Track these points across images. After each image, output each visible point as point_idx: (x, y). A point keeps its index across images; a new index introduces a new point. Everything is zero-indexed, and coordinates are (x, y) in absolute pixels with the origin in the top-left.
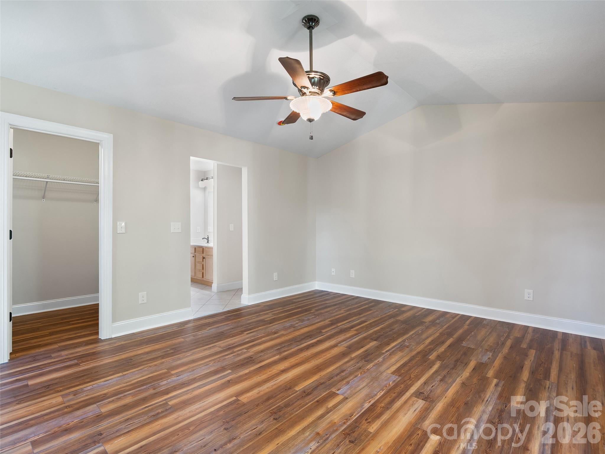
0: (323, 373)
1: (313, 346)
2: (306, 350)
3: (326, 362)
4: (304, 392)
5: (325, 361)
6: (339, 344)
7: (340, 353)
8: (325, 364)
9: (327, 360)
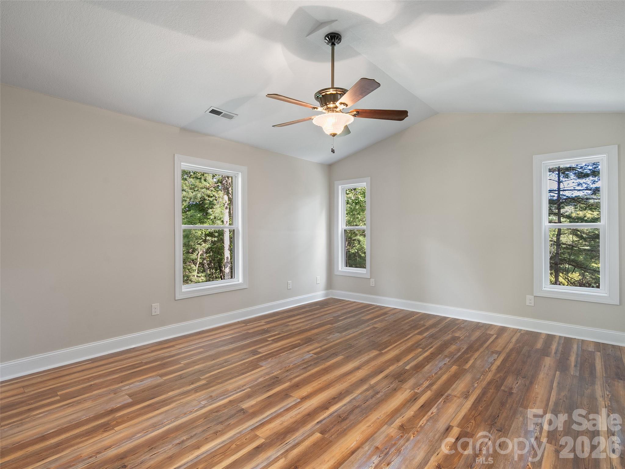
0: (323, 367)
1: (334, 398)
2: (343, 392)
3: (318, 377)
4: (336, 355)
5: (320, 378)
6: (298, 401)
7: (300, 388)
8: (320, 375)
9: (317, 379)
